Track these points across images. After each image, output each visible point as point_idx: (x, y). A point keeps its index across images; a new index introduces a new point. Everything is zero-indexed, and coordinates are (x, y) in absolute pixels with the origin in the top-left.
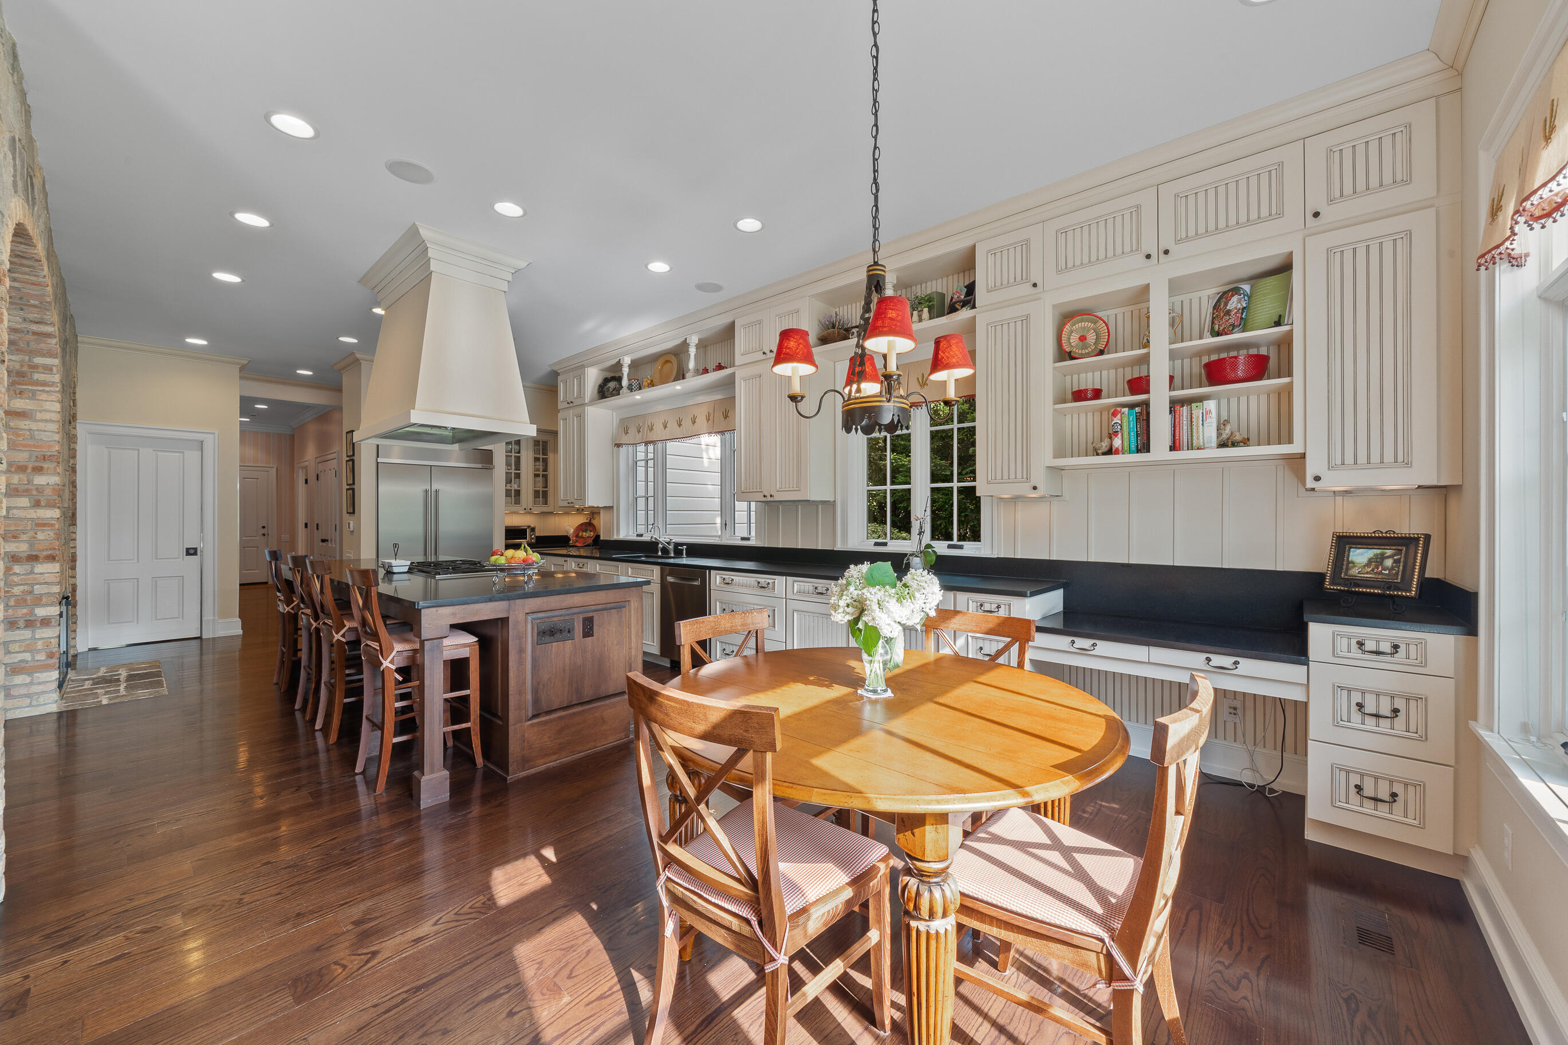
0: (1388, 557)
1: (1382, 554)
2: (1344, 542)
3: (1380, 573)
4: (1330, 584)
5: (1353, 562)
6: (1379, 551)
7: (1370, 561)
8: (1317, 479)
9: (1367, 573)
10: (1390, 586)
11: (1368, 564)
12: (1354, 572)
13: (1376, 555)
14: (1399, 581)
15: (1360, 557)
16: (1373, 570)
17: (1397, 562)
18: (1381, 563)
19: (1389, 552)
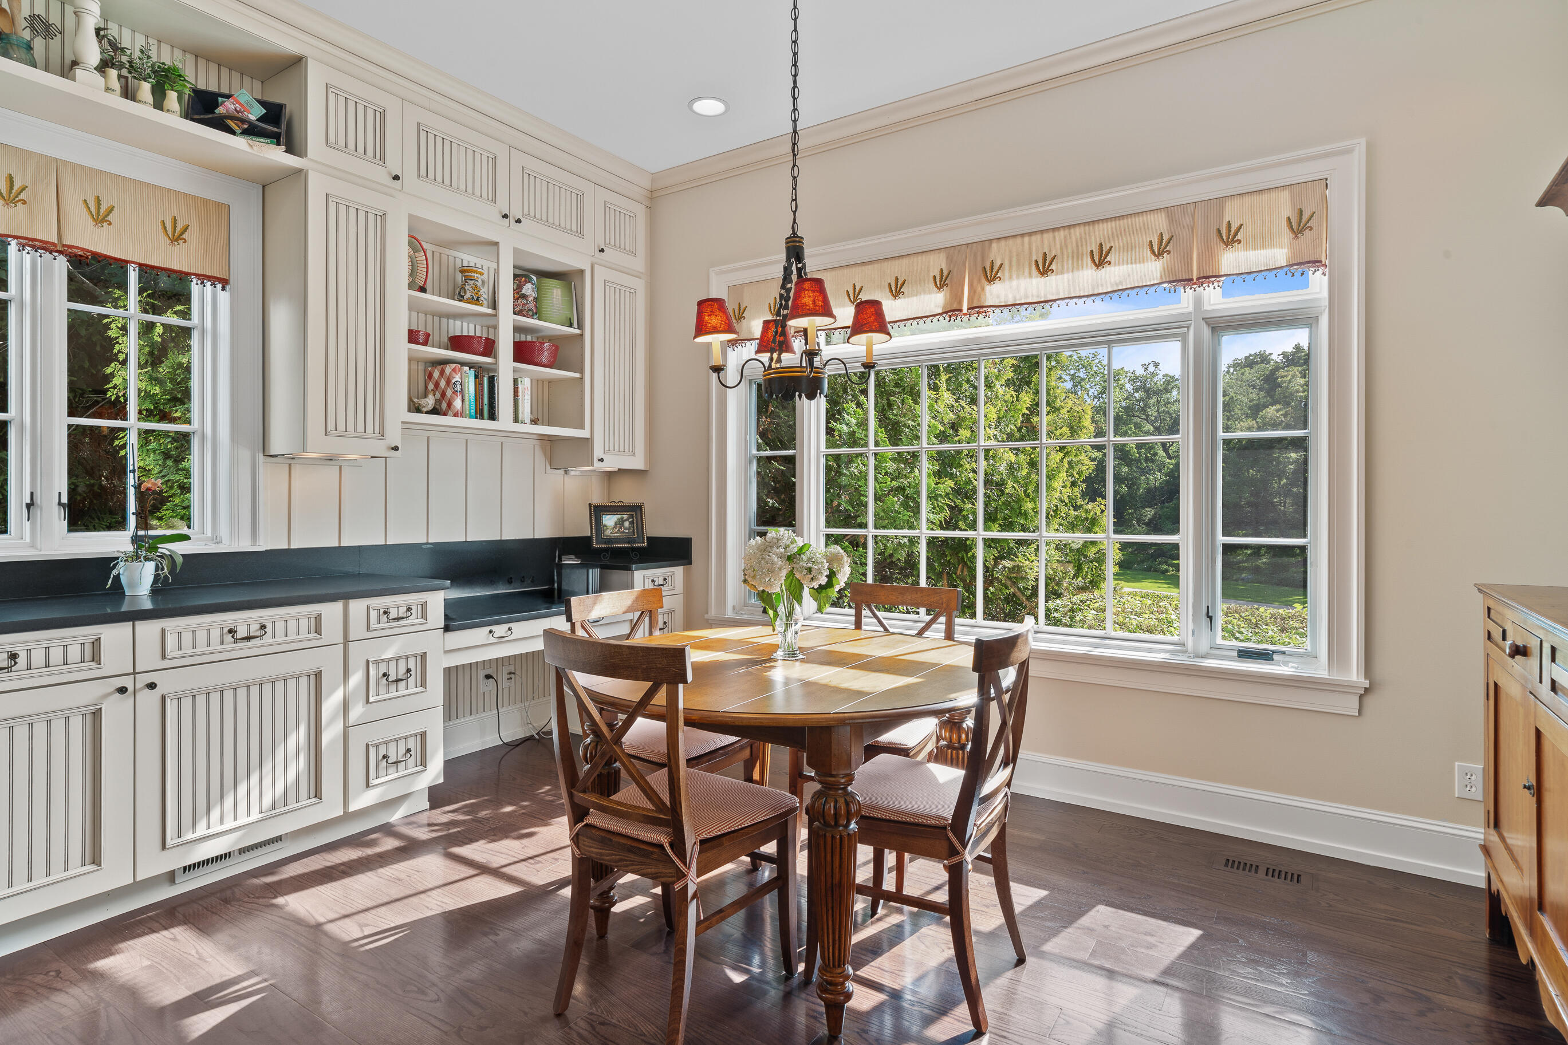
0: (626, 520)
1: (622, 518)
2: (597, 511)
3: (623, 532)
4: (597, 544)
5: (605, 526)
6: (620, 516)
7: (616, 523)
8: (601, 460)
9: (616, 533)
10: (630, 541)
11: (615, 527)
12: (608, 532)
13: (618, 519)
14: (636, 536)
15: (609, 521)
16: (619, 530)
17: (632, 523)
18: (623, 525)
19: (625, 517)
